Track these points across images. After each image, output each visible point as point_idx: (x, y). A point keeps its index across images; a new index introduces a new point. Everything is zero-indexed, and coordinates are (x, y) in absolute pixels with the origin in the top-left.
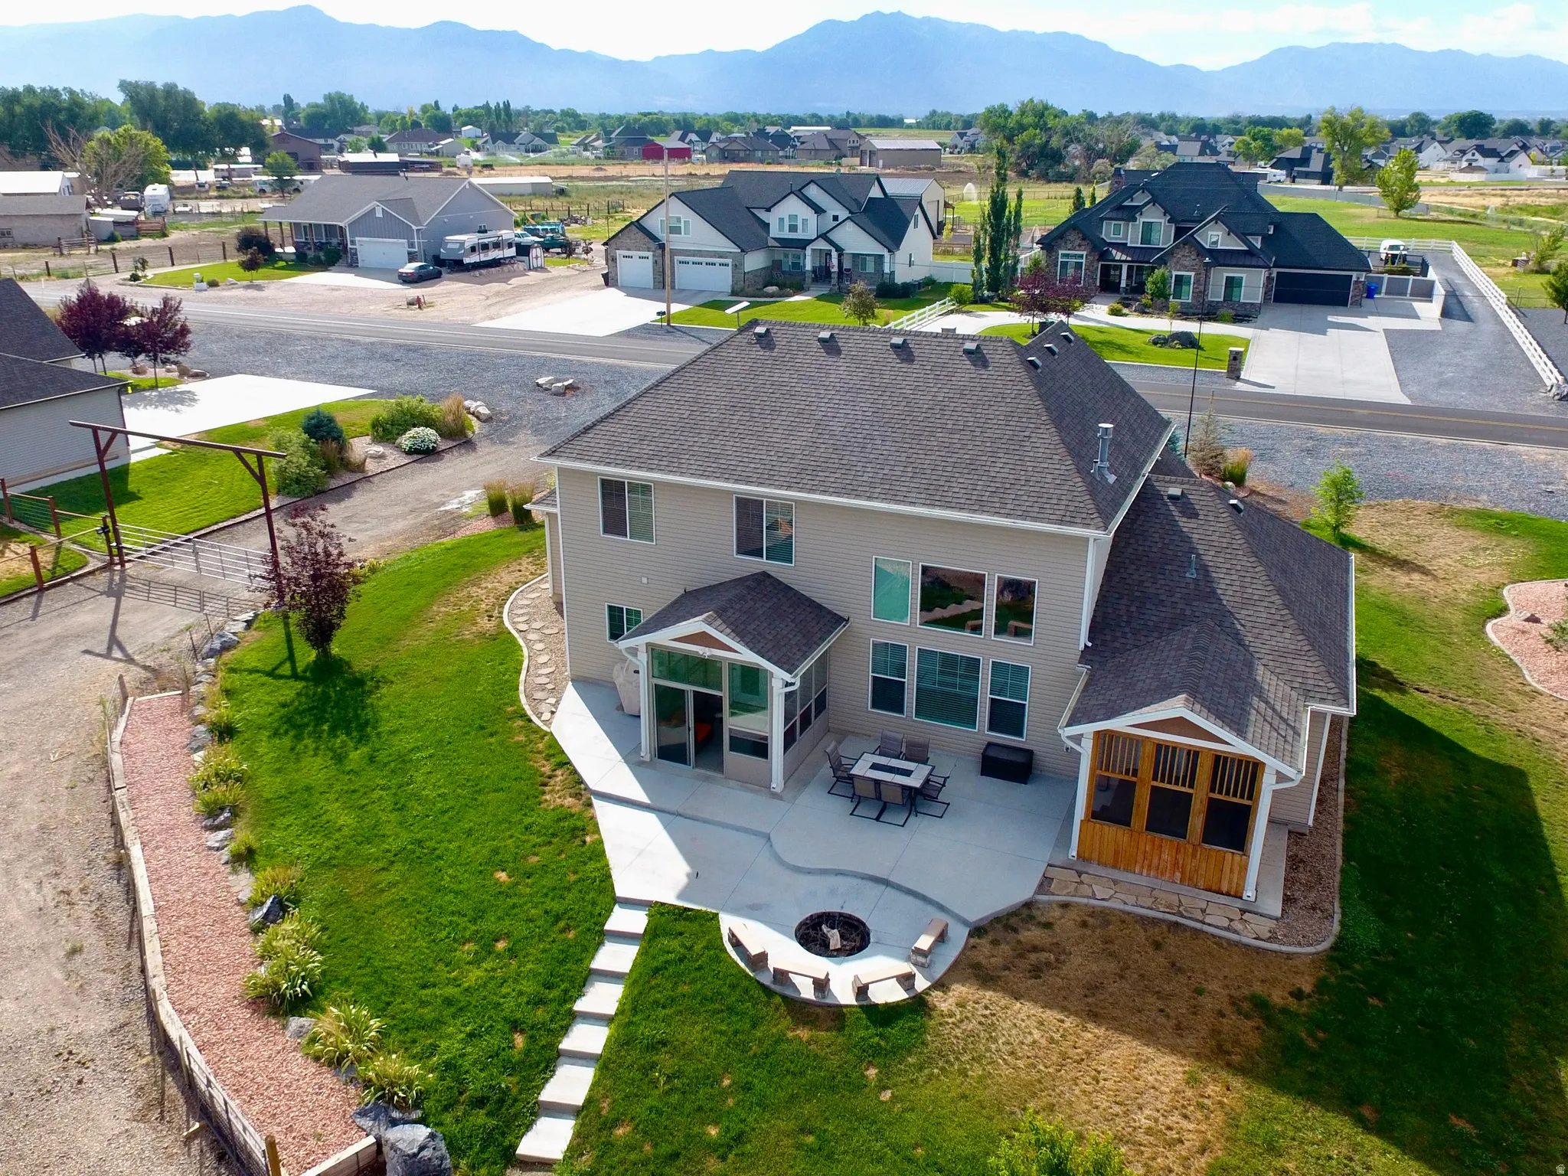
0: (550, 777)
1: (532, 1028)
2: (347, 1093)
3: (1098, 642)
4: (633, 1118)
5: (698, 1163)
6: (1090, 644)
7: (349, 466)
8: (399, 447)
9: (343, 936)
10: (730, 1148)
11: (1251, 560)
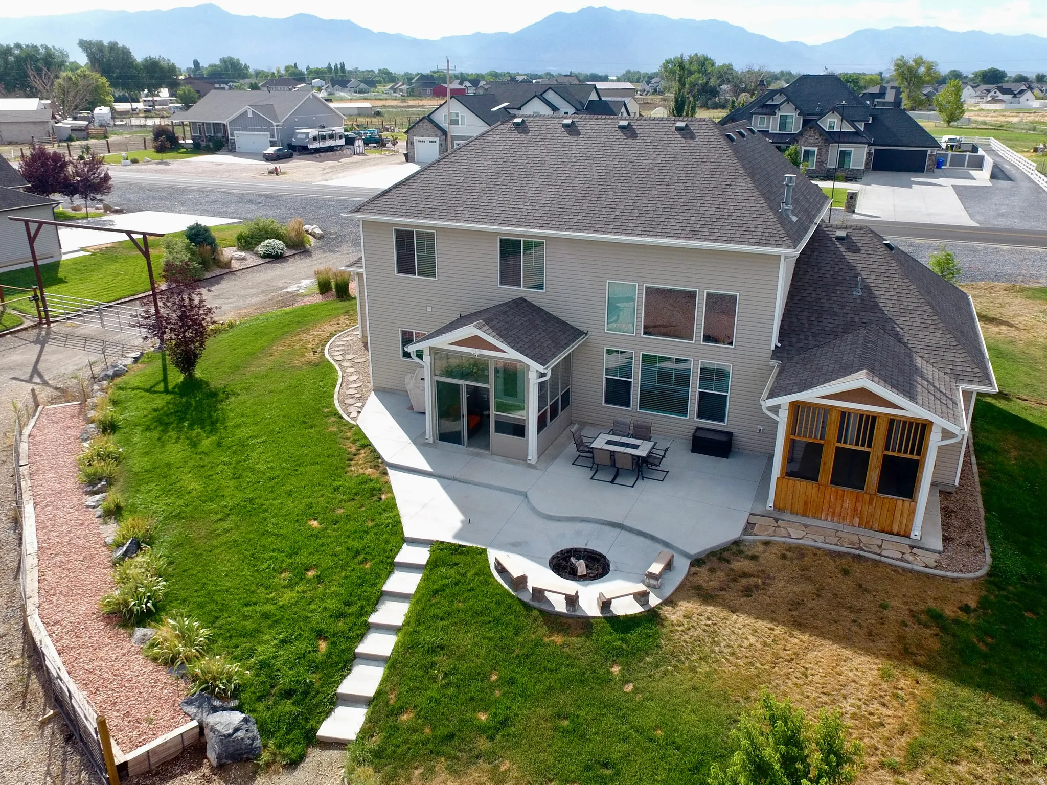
0: (355, 455)
1: (334, 636)
2: (177, 687)
3: (785, 343)
4: (415, 707)
5: (470, 742)
6: (779, 345)
7: (218, 263)
8: (256, 253)
9: (186, 567)
10: (498, 730)
11: (905, 281)
